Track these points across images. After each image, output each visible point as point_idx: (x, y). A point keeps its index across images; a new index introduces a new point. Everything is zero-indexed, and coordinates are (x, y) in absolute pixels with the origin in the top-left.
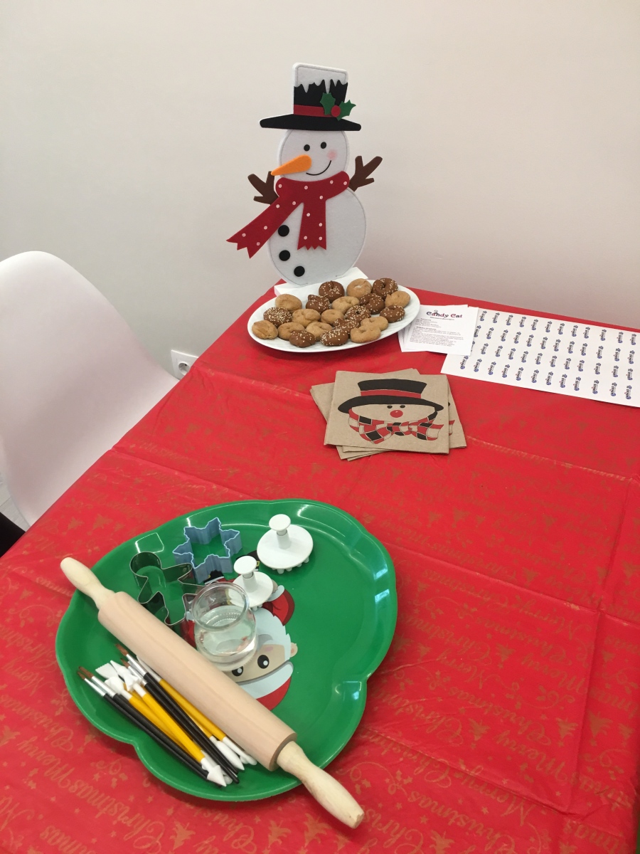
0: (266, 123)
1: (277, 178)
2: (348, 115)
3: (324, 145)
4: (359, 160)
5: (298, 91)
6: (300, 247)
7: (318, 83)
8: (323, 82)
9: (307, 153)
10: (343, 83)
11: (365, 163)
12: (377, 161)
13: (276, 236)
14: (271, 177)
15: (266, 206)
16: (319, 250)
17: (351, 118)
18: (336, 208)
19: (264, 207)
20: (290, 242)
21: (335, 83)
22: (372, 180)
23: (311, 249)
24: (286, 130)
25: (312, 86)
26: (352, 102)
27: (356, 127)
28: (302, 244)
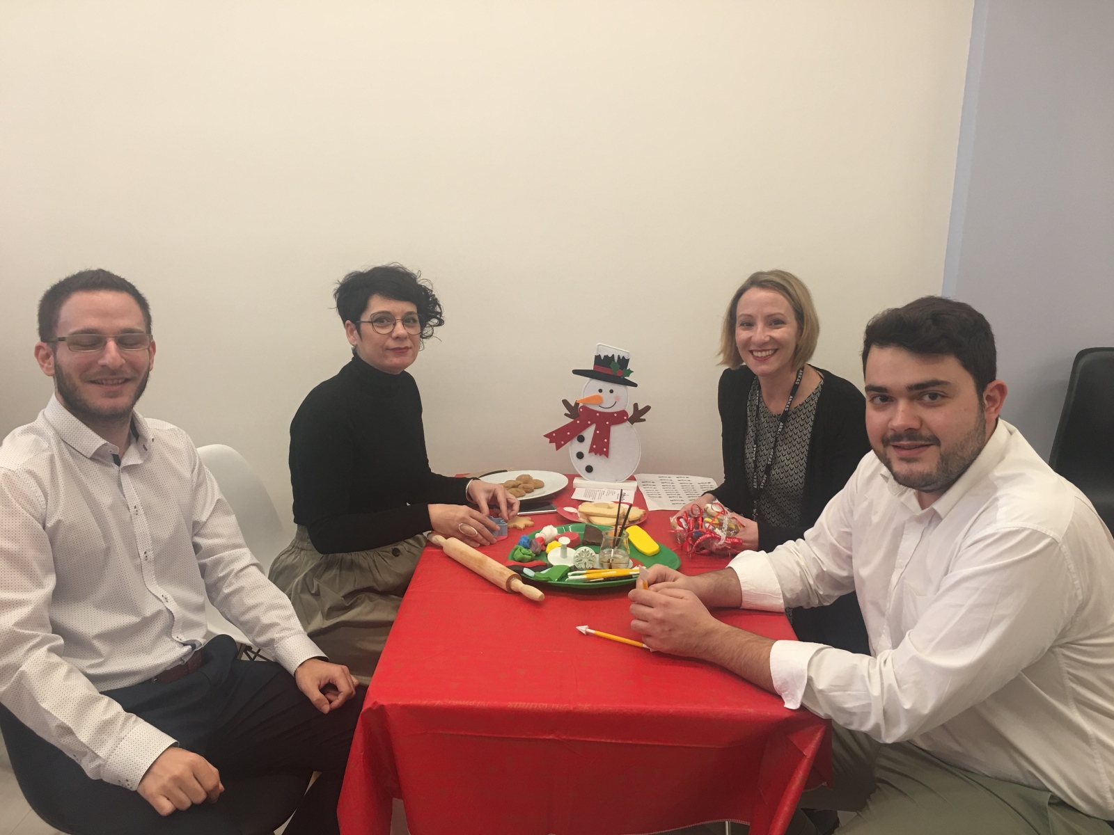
0: (576, 372)
1: (581, 405)
2: (628, 376)
3: (611, 391)
4: (636, 406)
5: (598, 358)
6: (590, 451)
7: (610, 356)
8: (613, 355)
9: (600, 394)
10: (626, 358)
11: (640, 407)
12: (647, 408)
13: (575, 440)
14: (577, 404)
15: (571, 420)
16: (603, 456)
17: (630, 378)
18: (618, 433)
19: (570, 420)
20: (585, 447)
21: (621, 358)
22: (644, 420)
23: (598, 455)
24: (589, 378)
25: (606, 357)
26: (631, 370)
27: (635, 385)
28: (591, 450)
